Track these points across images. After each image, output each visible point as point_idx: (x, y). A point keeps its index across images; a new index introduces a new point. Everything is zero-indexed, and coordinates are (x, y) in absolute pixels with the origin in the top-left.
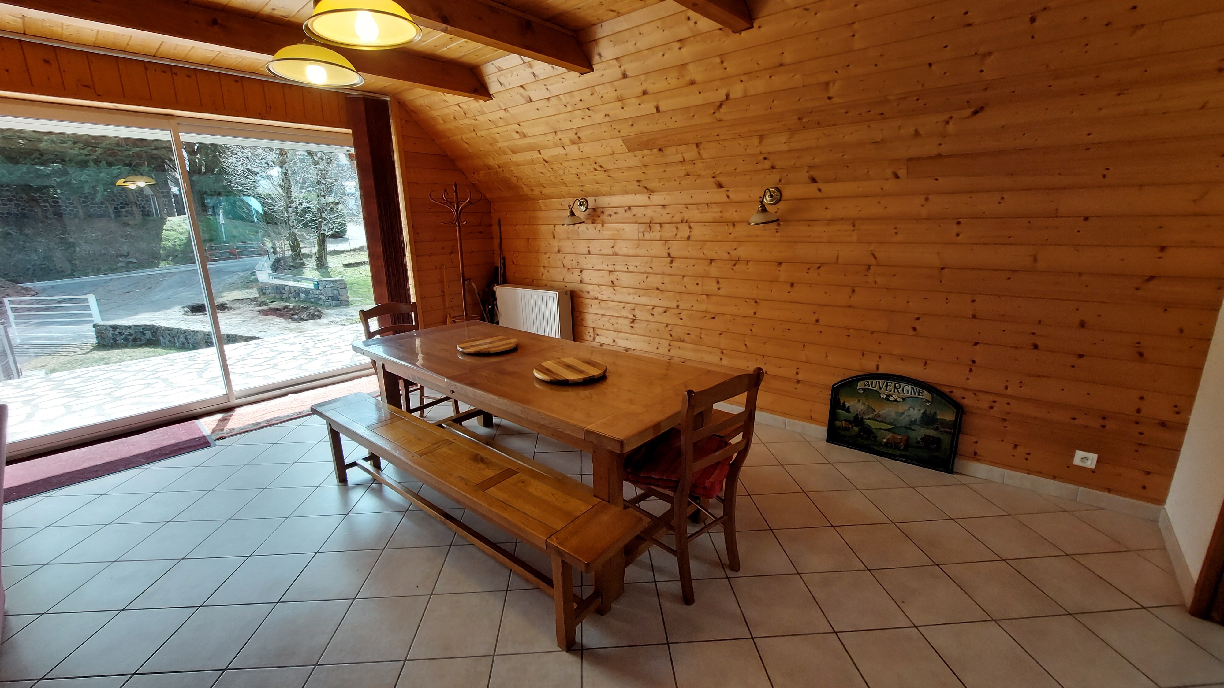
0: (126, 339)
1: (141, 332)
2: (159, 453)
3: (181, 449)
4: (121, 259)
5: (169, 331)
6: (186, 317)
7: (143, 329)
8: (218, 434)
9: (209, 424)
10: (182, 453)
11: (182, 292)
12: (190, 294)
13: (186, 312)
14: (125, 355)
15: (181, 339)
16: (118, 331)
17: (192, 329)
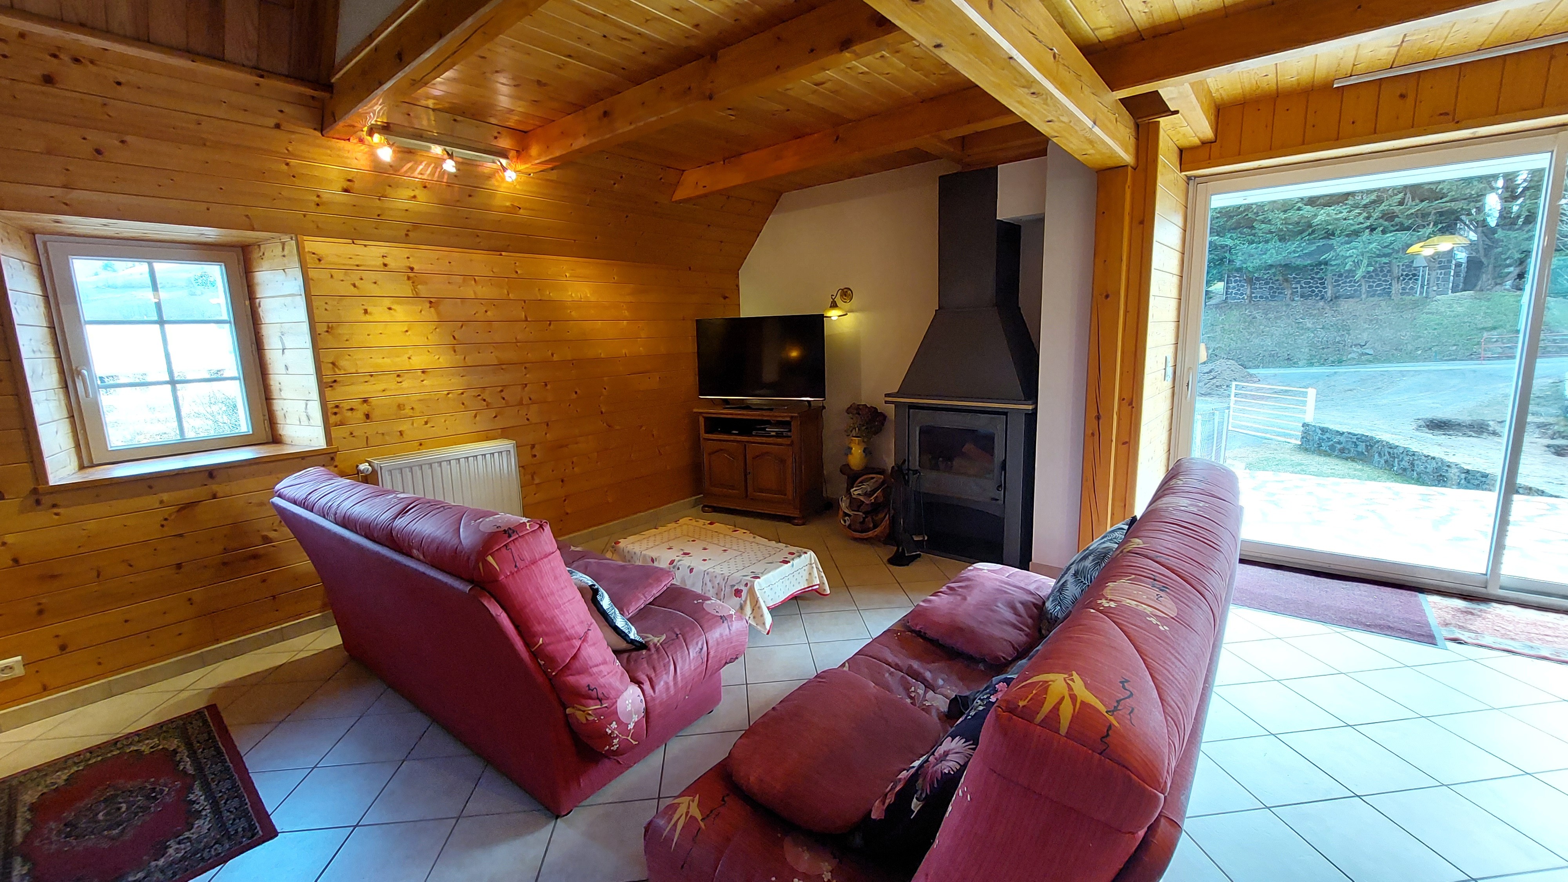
0: (1332, 448)
1: (1353, 442)
2: (1357, 619)
3: (1389, 627)
4: (1355, 349)
5: (1391, 448)
6: (1418, 433)
7: (1357, 439)
8: (1453, 632)
9: (1440, 609)
10: (1389, 633)
11: (1422, 399)
12: (1433, 403)
13: (1420, 426)
14: (1325, 466)
15: (1403, 463)
16: (1327, 435)
17: (1426, 453)
